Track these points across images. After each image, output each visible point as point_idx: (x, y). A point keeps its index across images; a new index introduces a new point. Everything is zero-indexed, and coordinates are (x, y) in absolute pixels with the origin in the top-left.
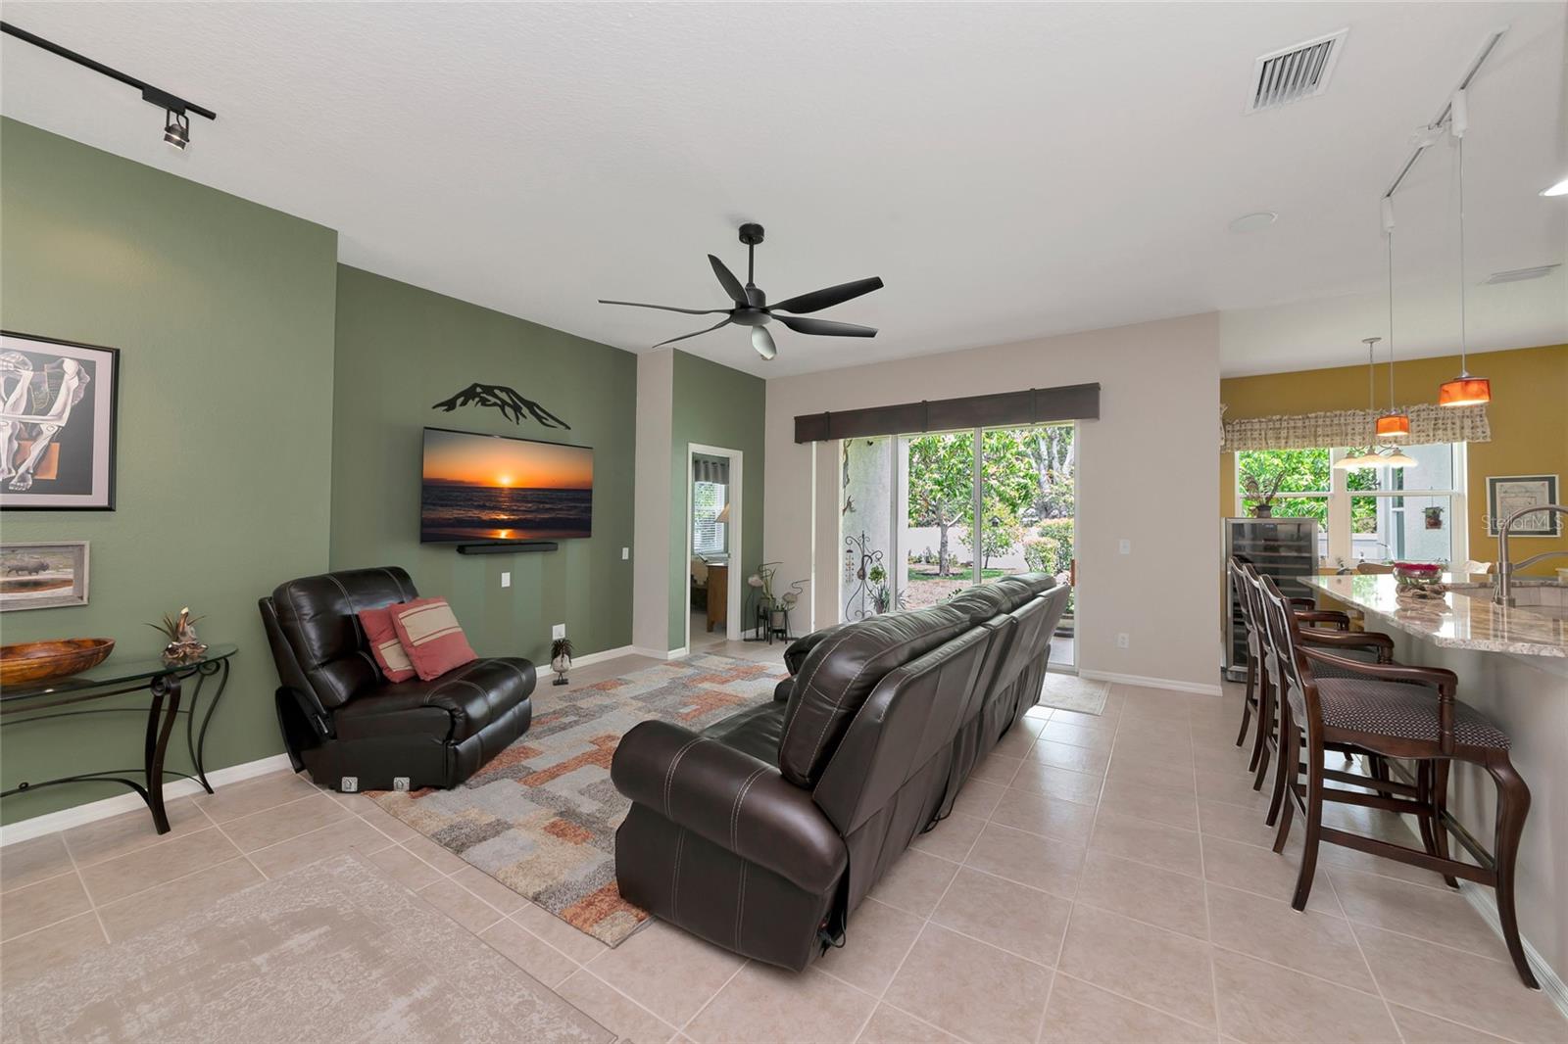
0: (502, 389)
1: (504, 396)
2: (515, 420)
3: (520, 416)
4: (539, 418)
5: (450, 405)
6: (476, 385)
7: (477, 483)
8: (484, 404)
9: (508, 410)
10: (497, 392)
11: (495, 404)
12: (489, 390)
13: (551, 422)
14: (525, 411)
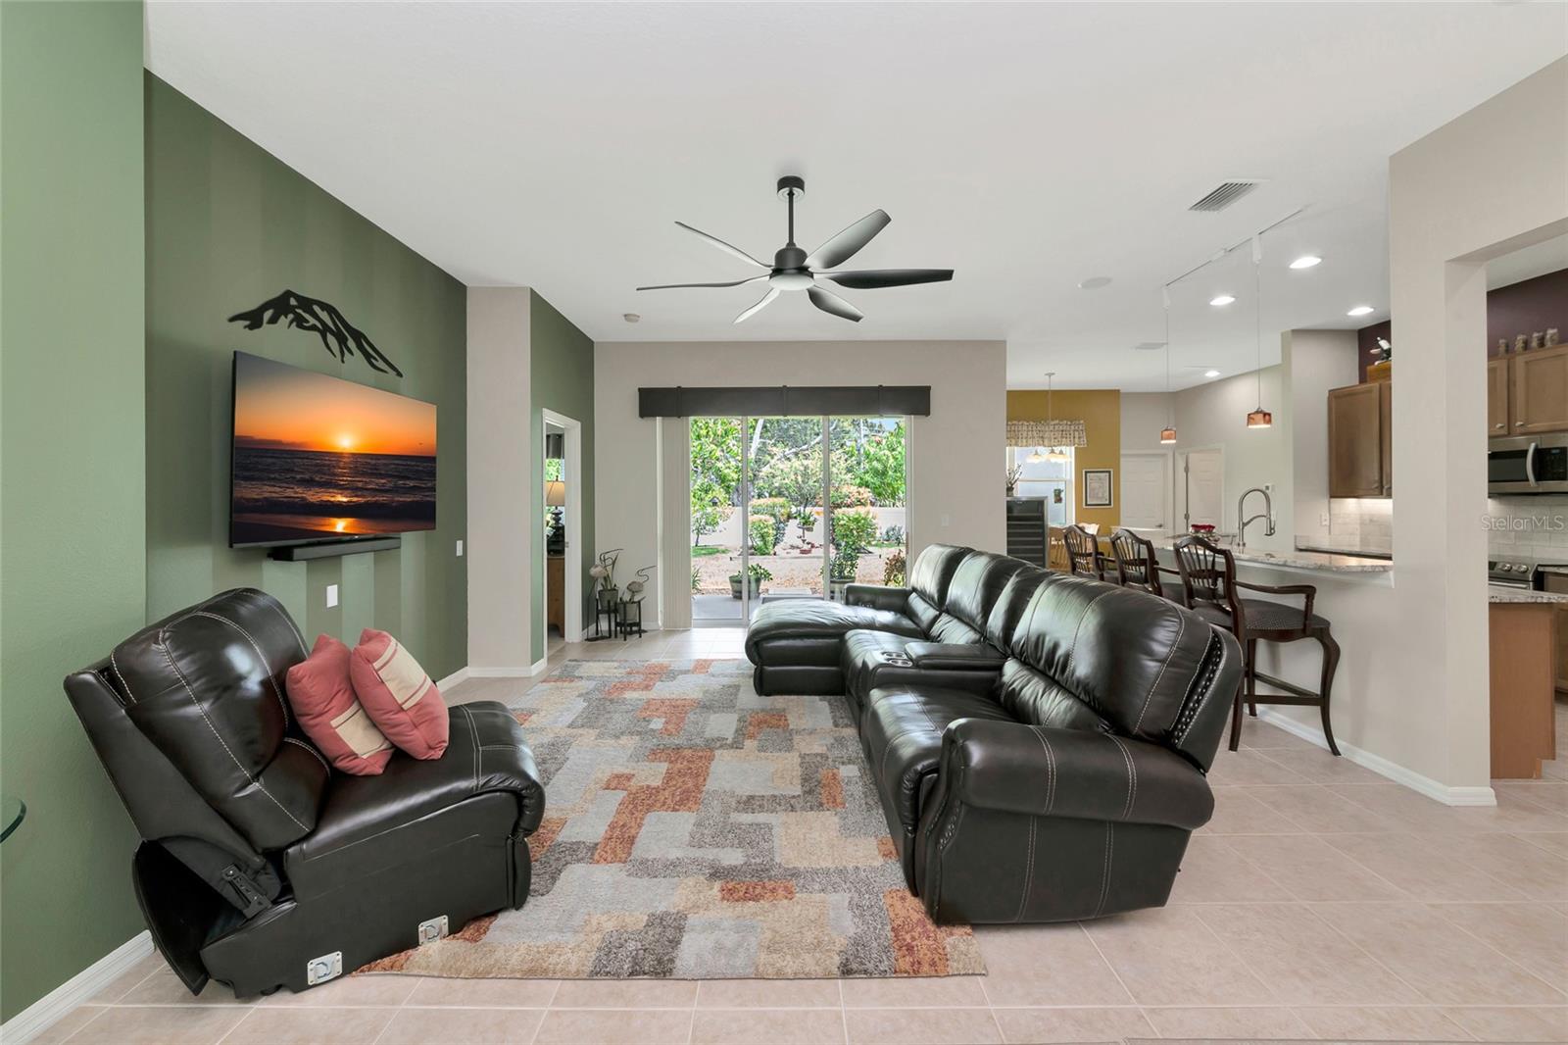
0: (324, 306)
1: (324, 316)
2: (337, 353)
3: (345, 351)
4: (368, 357)
5: (253, 319)
6: (288, 294)
7: (300, 445)
8: (300, 326)
9: (331, 339)
10: (316, 308)
11: (313, 328)
12: (307, 304)
13: (380, 364)
14: (351, 343)
